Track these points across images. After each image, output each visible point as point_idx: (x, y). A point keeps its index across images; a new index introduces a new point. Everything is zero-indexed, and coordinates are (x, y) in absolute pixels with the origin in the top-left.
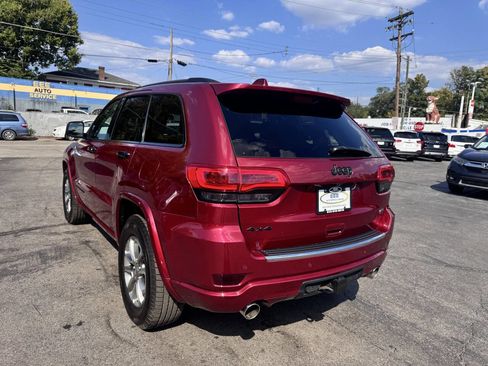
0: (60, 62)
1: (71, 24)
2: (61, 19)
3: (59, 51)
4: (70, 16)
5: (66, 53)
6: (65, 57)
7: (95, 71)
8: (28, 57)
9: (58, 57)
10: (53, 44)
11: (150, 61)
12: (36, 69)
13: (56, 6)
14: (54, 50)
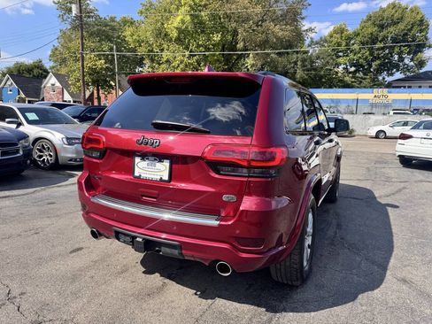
0: (407, 69)
1: (421, 31)
2: (410, 30)
3: (406, 60)
4: (421, 25)
5: (412, 60)
6: (412, 63)
8: (378, 70)
9: (405, 64)
10: (400, 54)
12: (384, 78)
13: (408, 19)
14: (401, 59)
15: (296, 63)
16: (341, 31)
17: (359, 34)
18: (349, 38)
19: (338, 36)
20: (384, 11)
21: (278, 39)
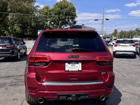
0: (70, 24)
1: (74, 11)
2: (70, 11)
3: (70, 21)
4: (73, 9)
5: (72, 21)
6: (72, 22)
7: (81, 26)
8: (61, 24)
9: (70, 23)
10: (68, 19)
11: (95, 20)
12: (64, 27)
13: (70, 7)
14: (69, 21)
15: (31, 19)
16: (47, 8)
17: (54, 10)
18: (50, 11)
19: (46, 10)
20: (62, 3)
21: (26, 9)
